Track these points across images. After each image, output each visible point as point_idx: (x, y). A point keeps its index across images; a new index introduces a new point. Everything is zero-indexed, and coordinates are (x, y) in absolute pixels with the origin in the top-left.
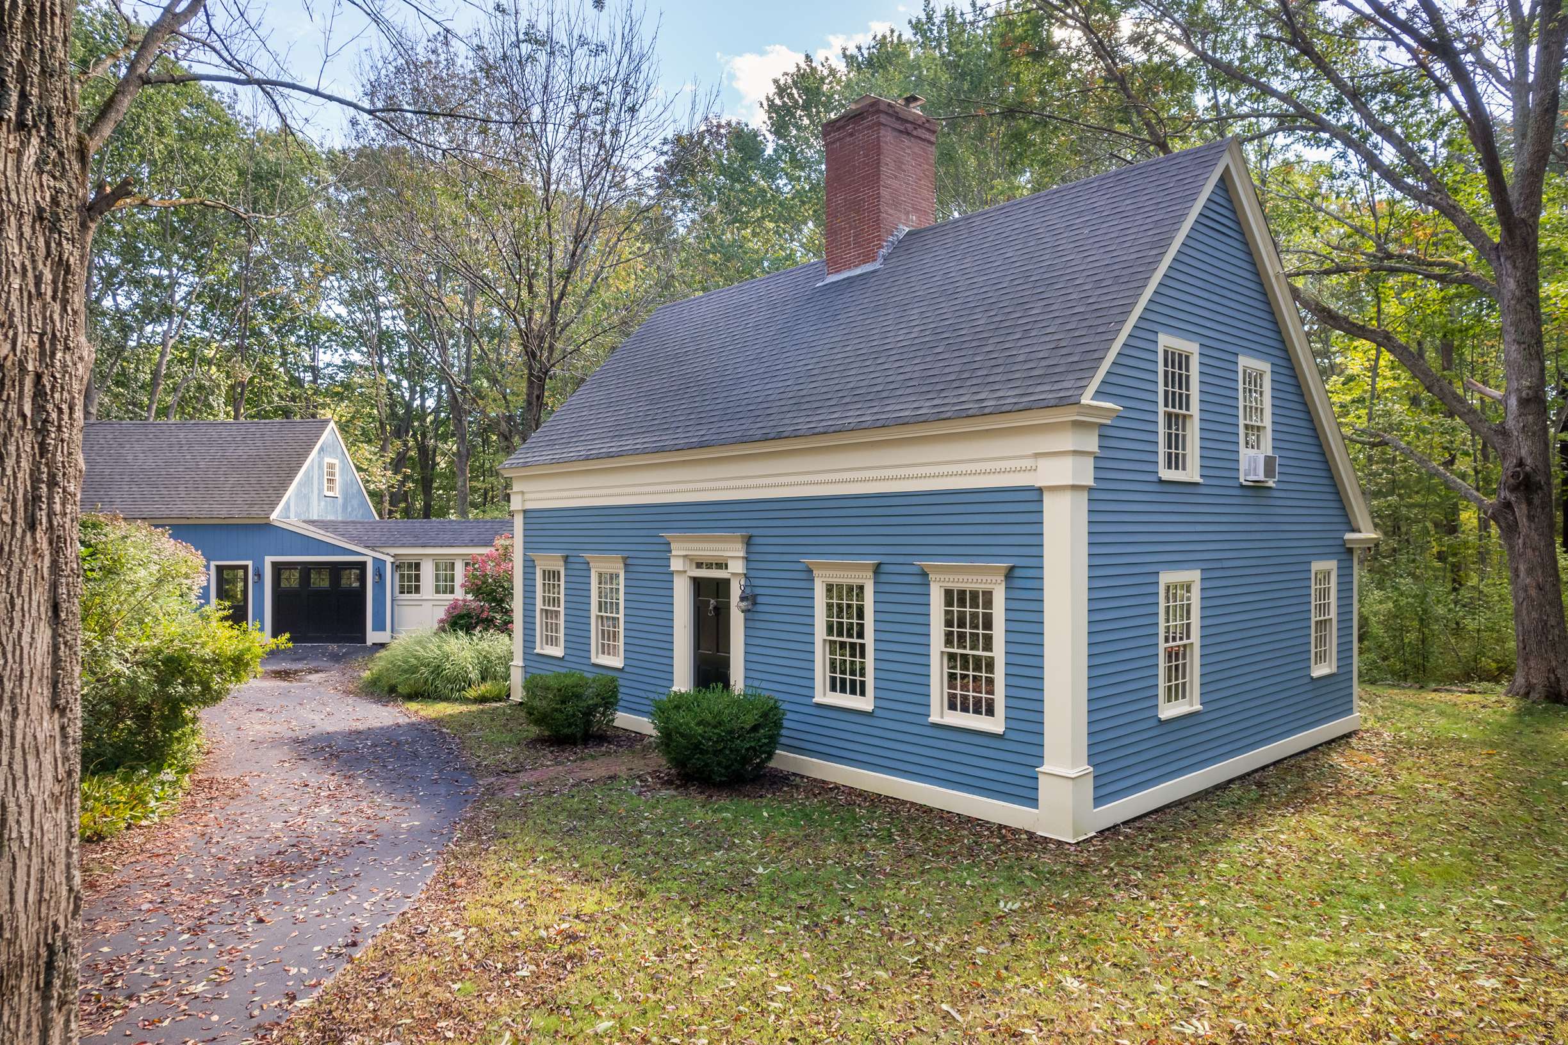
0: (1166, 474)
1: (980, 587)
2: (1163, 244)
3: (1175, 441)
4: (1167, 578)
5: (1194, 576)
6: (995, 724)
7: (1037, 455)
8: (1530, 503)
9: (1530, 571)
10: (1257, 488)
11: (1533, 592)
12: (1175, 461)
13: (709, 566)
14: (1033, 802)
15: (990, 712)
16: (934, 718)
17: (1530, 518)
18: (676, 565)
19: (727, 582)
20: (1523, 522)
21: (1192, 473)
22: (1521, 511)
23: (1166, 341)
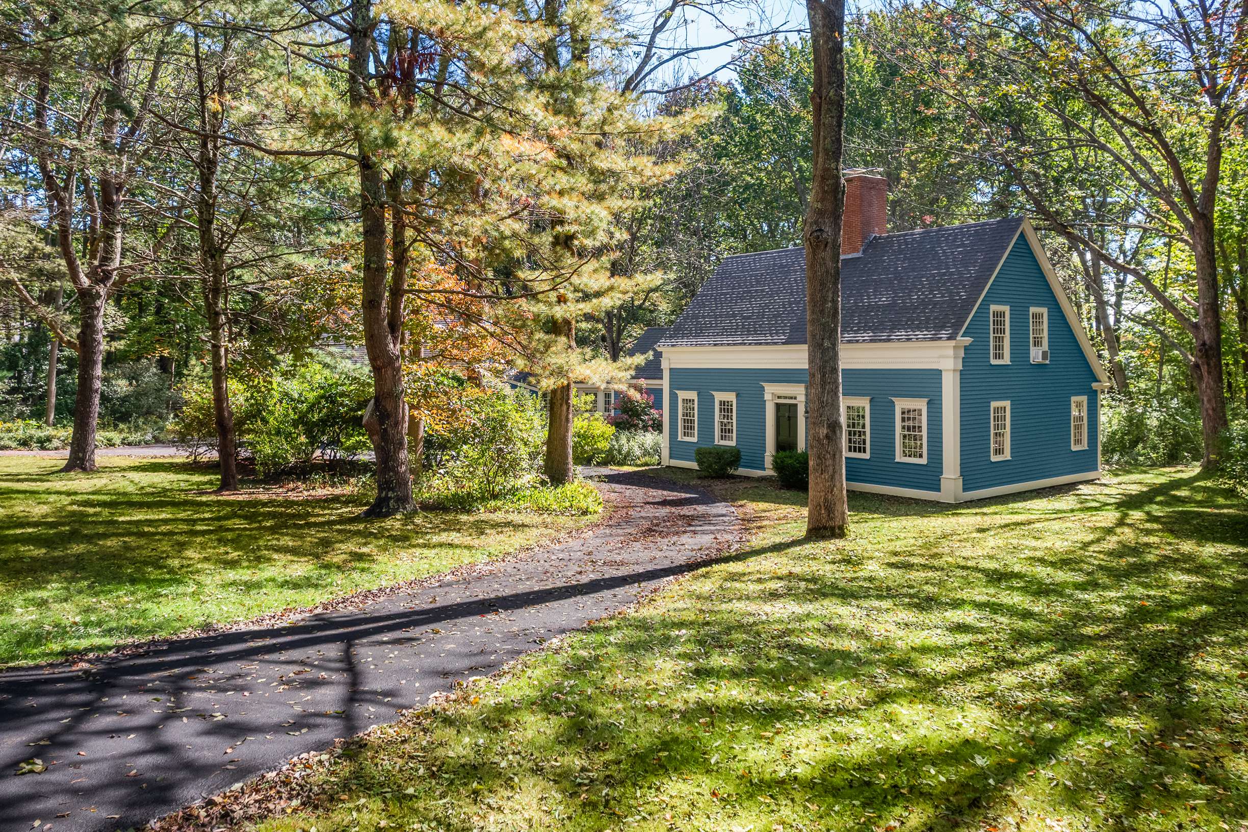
0: (994, 362)
1: (917, 407)
2: (992, 270)
3: (999, 347)
4: (994, 404)
5: (1007, 404)
6: (924, 461)
7: (940, 357)
8: (1208, 365)
9: (1209, 401)
10: (1040, 365)
11: (1210, 412)
12: (998, 356)
13: (785, 398)
14: (939, 490)
15: (921, 456)
16: (897, 460)
17: (1209, 373)
18: (767, 397)
19: (796, 405)
20: (1205, 374)
21: (1006, 360)
22: (1204, 369)
23: (994, 308)
